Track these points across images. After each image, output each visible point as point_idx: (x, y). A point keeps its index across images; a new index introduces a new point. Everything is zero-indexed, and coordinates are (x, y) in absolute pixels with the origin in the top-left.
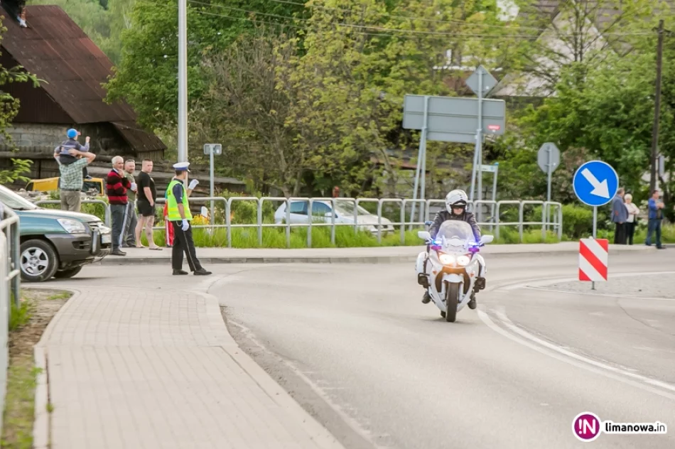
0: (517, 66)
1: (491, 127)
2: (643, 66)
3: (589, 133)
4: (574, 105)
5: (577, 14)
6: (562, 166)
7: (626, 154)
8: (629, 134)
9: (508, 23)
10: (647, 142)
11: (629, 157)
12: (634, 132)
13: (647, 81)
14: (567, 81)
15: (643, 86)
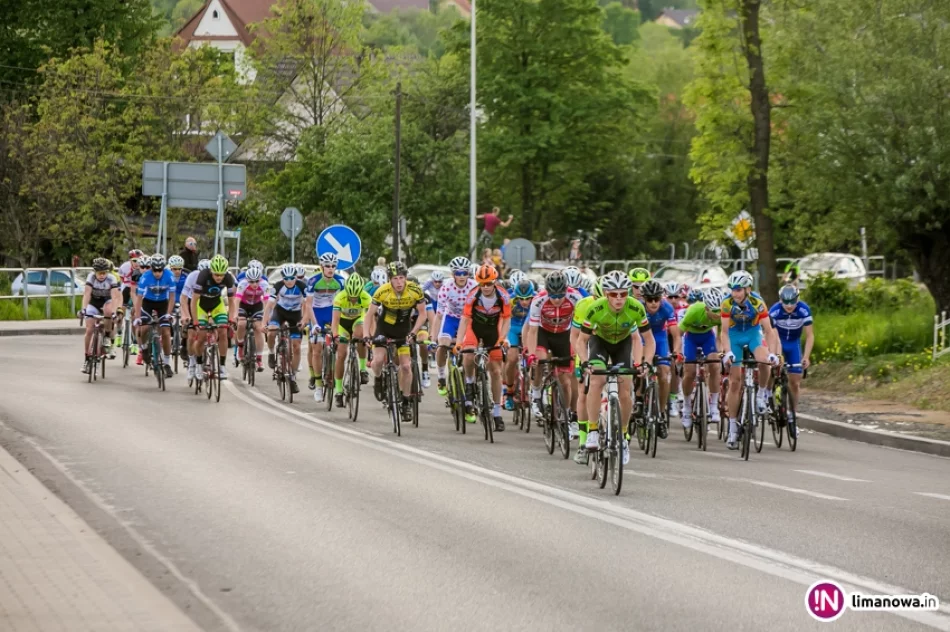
0: (257, 130)
1: (232, 193)
2: (382, 129)
3: (331, 197)
4: (315, 169)
5: (315, 77)
6: (305, 230)
7: (368, 217)
8: (371, 197)
9: (247, 87)
10: (389, 205)
11: (371, 221)
12: (376, 196)
13: (387, 144)
14: (308, 146)
15: (383, 149)
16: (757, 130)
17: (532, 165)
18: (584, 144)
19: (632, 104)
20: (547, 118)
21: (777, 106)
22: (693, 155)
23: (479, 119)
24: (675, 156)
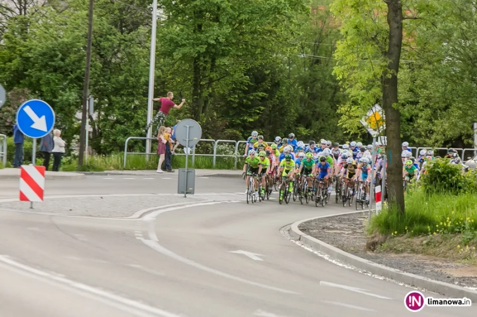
2: (77, 22)
3: (32, 77)
4: (18, 52)
6: (8, 103)
7: (61, 95)
8: (65, 79)
10: (80, 86)
11: (65, 98)
12: (69, 77)
13: (81, 34)
14: (13, 31)
15: (77, 39)
16: (390, 37)
17: (202, 58)
18: (246, 43)
19: (288, 12)
20: (217, 19)
21: (408, 18)
22: (337, 55)
23: (159, 18)
24: (322, 57)
